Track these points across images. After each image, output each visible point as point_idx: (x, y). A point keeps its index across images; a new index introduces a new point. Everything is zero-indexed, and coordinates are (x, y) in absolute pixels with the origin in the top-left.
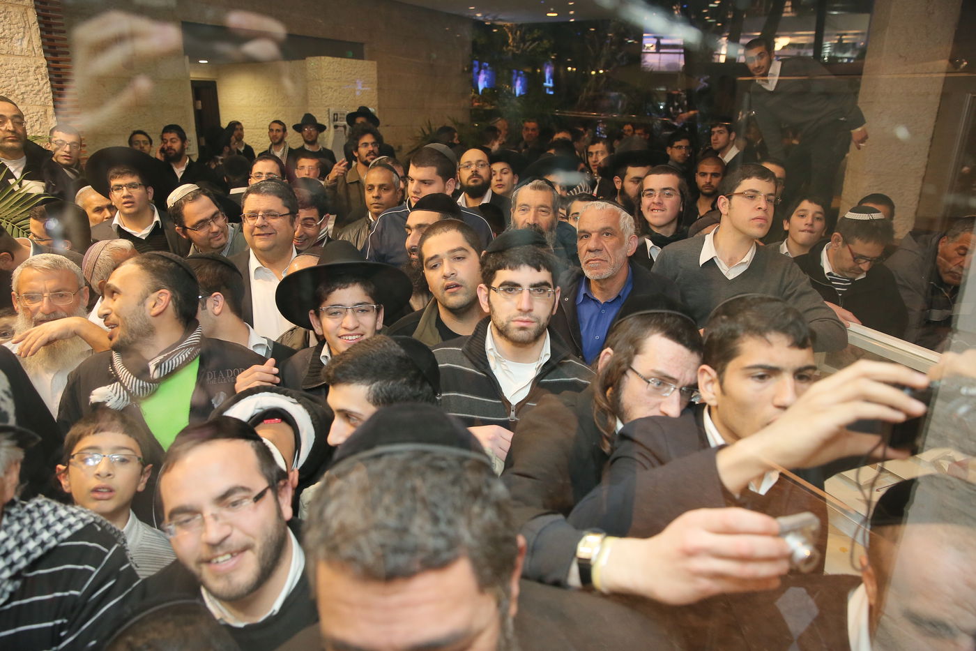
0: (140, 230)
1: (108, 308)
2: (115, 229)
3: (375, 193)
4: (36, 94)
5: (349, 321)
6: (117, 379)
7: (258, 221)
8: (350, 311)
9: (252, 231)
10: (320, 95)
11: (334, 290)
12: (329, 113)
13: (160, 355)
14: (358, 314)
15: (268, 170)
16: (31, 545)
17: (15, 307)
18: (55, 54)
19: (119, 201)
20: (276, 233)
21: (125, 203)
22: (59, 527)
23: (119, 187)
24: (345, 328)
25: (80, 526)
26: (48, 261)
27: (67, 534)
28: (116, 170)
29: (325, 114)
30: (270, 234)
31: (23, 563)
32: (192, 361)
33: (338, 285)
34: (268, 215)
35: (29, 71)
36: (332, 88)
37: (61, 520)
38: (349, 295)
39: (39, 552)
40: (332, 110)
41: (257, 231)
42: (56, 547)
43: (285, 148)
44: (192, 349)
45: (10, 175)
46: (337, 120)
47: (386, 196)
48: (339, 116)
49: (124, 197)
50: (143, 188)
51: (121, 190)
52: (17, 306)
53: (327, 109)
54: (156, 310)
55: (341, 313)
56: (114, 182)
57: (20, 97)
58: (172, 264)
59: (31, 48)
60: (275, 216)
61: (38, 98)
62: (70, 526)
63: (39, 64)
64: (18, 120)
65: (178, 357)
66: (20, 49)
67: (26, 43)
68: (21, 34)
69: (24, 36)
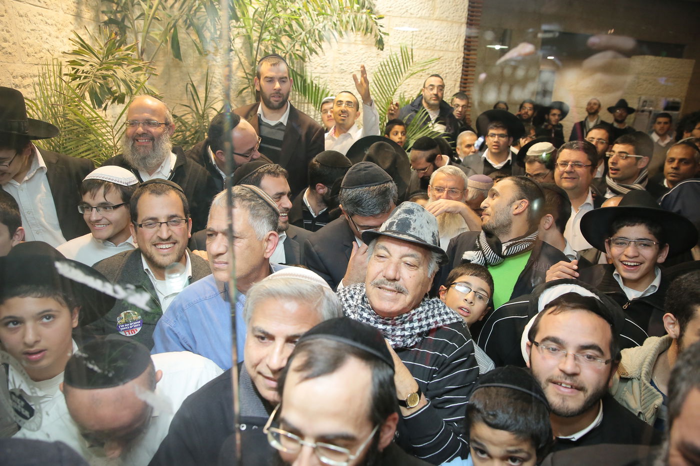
0: (497, 163)
1: (487, 204)
2: (482, 160)
3: (674, 165)
4: (453, 74)
5: (630, 251)
6: (480, 249)
7: (568, 168)
8: (632, 243)
9: (562, 175)
10: (636, 86)
11: (623, 226)
12: (639, 101)
13: (510, 241)
14: (639, 247)
15: (599, 137)
16: (431, 321)
17: (428, 194)
18: (469, 51)
19: (491, 143)
20: (579, 178)
21: (494, 146)
22: (445, 317)
23: (493, 135)
24: (626, 256)
25: (455, 321)
26: (451, 170)
27: (448, 322)
28: (494, 124)
29: (636, 101)
30: (574, 178)
31: (425, 329)
32: (528, 251)
33: (627, 223)
34: (576, 165)
35: (453, 60)
37: (447, 313)
38: (635, 232)
39: (433, 326)
40: (643, 98)
41: (565, 175)
42: (441, 327)
43: (597, 120)
44: (530, 243)
45: (429, 119)
47: (684, 168)
49: (494, 142)
50: (507, 137)
51: (494, 137)
52: (430, 193)
53: (639, 96)
54: (517, 211)
55: (626, 244)
56: (491, 131)
57: (445, 75)
58: (533, 185)
59: (458, 47)
60: (580, 166)
61: (453, 76)
62: (450, 319)
63: (459, 56)
64: (441, 88)
65: (521, 246)
66: (452, 47)
67: (456, 44)
68: (455, 39)
69: (456, 40)
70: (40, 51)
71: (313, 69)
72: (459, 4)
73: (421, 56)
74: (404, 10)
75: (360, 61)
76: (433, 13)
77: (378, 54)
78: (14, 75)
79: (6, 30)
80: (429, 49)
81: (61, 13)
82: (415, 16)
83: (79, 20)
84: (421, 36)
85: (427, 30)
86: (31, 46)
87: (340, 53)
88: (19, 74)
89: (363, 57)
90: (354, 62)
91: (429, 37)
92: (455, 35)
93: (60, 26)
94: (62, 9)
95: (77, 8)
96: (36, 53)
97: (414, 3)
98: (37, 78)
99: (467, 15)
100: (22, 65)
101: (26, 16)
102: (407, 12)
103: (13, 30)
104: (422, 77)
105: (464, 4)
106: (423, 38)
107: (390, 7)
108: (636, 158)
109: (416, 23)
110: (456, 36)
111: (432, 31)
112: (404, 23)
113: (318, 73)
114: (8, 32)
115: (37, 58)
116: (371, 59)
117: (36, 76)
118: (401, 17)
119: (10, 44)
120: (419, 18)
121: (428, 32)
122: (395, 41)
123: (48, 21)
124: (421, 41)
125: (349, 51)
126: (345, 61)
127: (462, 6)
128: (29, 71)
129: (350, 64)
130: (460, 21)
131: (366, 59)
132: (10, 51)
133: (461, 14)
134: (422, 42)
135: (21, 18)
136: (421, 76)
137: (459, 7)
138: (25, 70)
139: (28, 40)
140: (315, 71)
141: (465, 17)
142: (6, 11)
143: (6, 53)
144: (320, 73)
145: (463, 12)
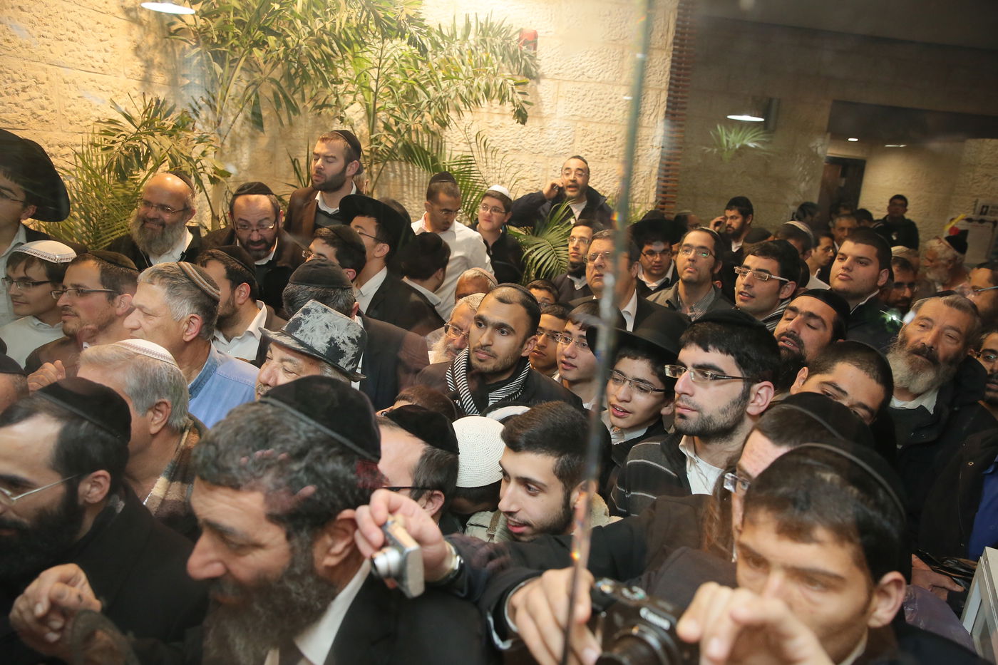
8: (628, 382)
10: (970, 183)
11: (624, 357)
12: (975, 205)
14: (634, 389)
24: (616, 397)
36: (990, 176)
40: (981, 201)
46: (985, 214)
48: (990, 209)
53: (975, 199)
55: (621, 381)
66: (647, 121)
67: (652, 117)
68: (651, 111)
69: (652, 113)
70: (87, 119)
71: (454, 145)
72: (658, 65)
73: (602, 133)
74: (580, 73)
75: (516, 137)
76: (620, 77)
77: (542, 129)
78: (49, 143)
79: (45, 98)
80: (615, 124)
81: (123, 78)
82: (594, 79)
83: (147, 85)
84: (603, 107)
85: (610, 98)
86: (76, 114)
87: (490, 127)
88: (56, 143)
89: (521, 132)
90: (509, 138)
91: (614, 107)
92: (651, 106)
93: (119, 92)
94: (125, 74)
95: (145, 72)
96: (81, 121)
97: (593, 63)
98: (81, 147)
99: (668, 79)
100: (61, 133)
101: (74, 82)
102: (583, 74)
103: (54, 97)
104: (604, 160)
105: (664, 65)
106: (606, 109)
107: (559, 69)
108: (780, 281)
109: (595, 89)
110: (653, 107)
111: (618, 99)
112: (579, 88)
113: (460, 151)
114: (47, 99)
115: (82, 127)
116: (531, 134)
117: (79, 145)
118: (574, 81)
119: (48, 112)
120: (600, 82)
121: (613, 100)
122: (565, 112)
123: (102, 87)
124: (603, 112)
125: (503, 124)
126: (496, 136)
127: (662, 68)
128: (70, 140)
129: (504, 140)
130: (658, 87)
131: (524, 135)
132: (47, 119)
133: (660, 78)
134: (604, 115)
135: (67, 85)
136: (602, 158)
137: (656, 68)
138: (65, 138)
139: (72, 108)
140: (457, 148)
141: (667, 82)
142: (47, 79)
143: (42, 121)
144: (463, 151)
145: (664, 75)
